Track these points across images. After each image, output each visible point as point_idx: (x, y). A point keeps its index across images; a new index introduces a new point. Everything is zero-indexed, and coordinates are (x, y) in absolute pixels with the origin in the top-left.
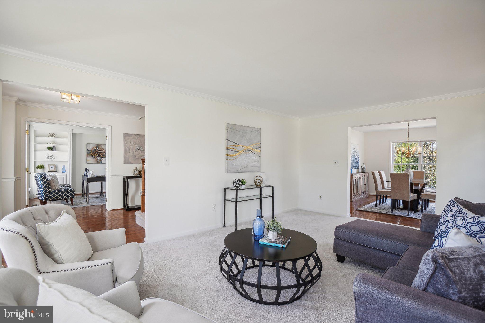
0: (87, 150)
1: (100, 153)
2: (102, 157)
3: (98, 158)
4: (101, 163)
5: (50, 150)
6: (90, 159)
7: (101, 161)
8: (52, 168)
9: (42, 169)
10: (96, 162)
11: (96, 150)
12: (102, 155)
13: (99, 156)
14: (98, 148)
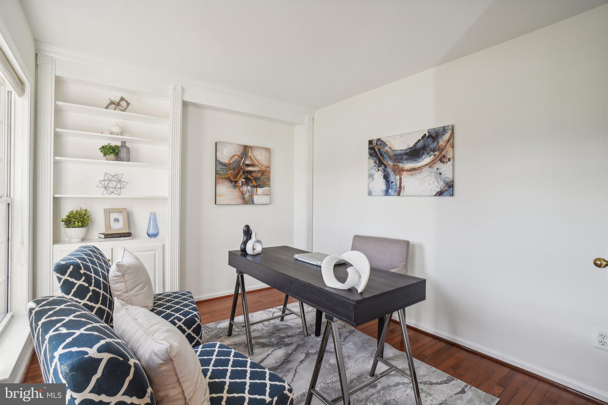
0: (218, 162)
1: (250, 172)
2: (255, 183)
3: (245, 188)
4: (253, 203)
5: (112, 156)
6: (225, 189)
7: (251, 196)
8: (117, 220)
9: (82, 226)
10: (240, 201)
11: (239, 162)
12: (256, 179)
13: (248, 181)
14: (246, 158)
